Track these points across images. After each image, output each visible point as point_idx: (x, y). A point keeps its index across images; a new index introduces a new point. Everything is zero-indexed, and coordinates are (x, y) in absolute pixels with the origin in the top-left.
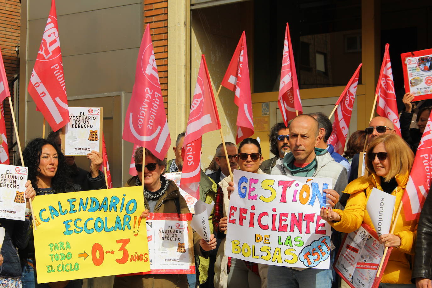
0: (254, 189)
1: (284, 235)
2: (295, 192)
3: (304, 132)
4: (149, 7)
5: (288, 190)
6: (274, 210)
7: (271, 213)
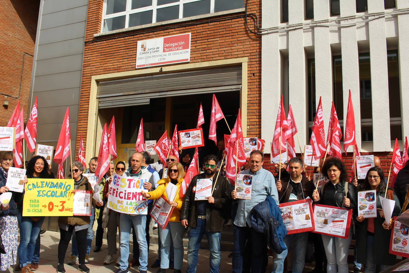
0: (118, 181)
1: (129, 201)
2: (134, 183)
3: (138, 159)
4: (82, 107)
5: (131, 183)
6: (125, 191)
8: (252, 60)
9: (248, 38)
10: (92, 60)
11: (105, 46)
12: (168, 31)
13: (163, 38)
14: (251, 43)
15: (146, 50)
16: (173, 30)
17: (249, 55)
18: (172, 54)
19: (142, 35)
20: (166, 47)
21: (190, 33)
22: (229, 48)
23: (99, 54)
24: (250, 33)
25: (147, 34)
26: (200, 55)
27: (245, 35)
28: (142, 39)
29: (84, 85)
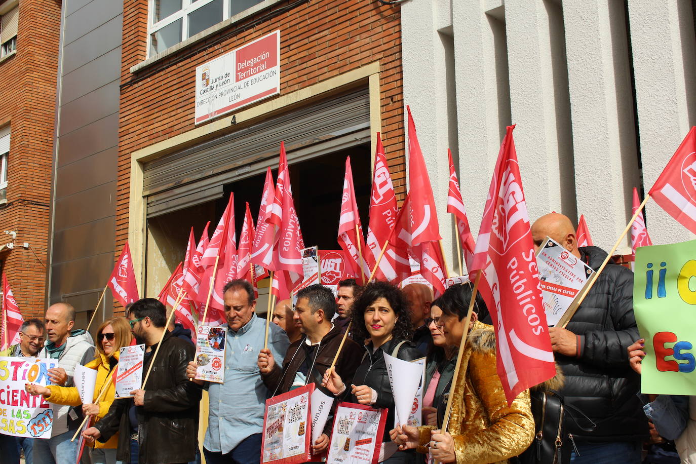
1: (16, 409)
2: (25, 371)
4: (119, 218)
5: (19, 370)
6: (8, 387)
7: (6, 390)
8: (387, 67)
9: (378, 17)
10: (131, 121)
11: (150, 89)
12: (243, 35)
13: (234, 51)
14: (385, 27)
15: (210, 85)
16: (252, 30)
17: (381, 55)
18: (250, 83)
19: (204, 53)
20: (240, 71)
21: (278, 32)
22: (346, 49)
23: (141, 107)
24: (382, 6)
25: (211, 50)
26: (296, 75)
27: (374, 12)
28: (204, 62)
29: (121, 173)
